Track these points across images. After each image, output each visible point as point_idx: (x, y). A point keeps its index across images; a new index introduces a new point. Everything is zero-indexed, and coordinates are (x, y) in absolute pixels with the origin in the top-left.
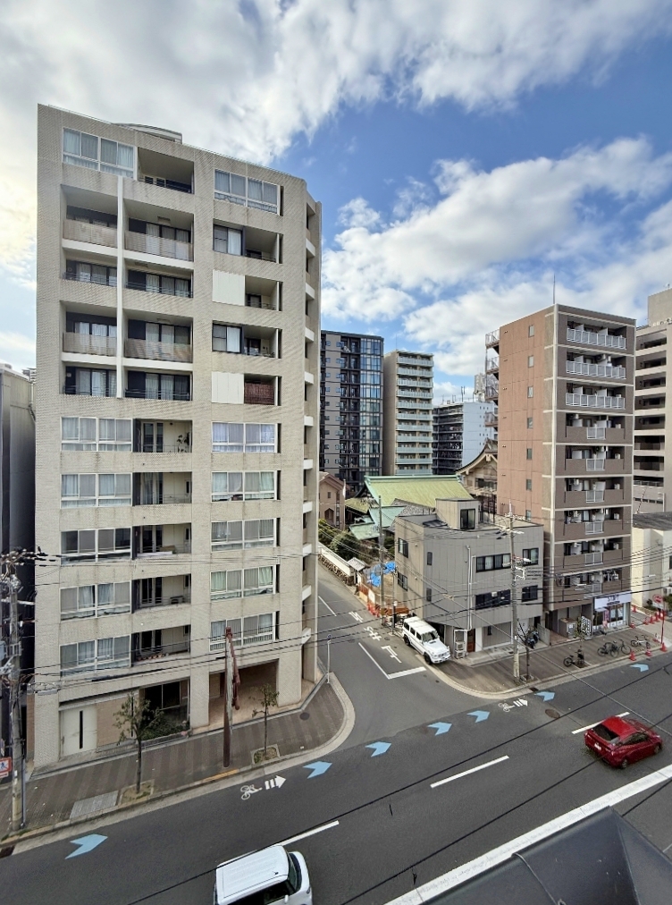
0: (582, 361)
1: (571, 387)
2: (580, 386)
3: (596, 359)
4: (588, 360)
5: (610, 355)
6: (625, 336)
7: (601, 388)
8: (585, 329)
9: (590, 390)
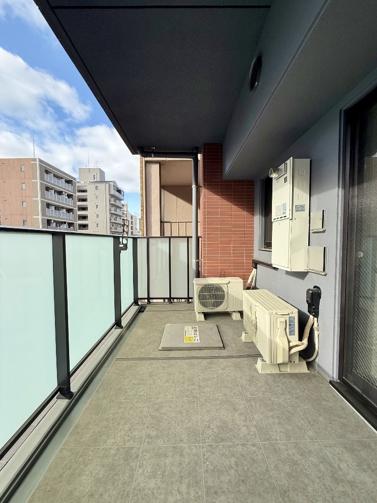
0: (53, 193)
1: (48, 205)
2: (53, 205)
3: (60, 193)
4: (56, 193)
5: (66, 192)
6: (72, 185)
7: (63, 208)
8: (54, 176)
9: (57, 208)
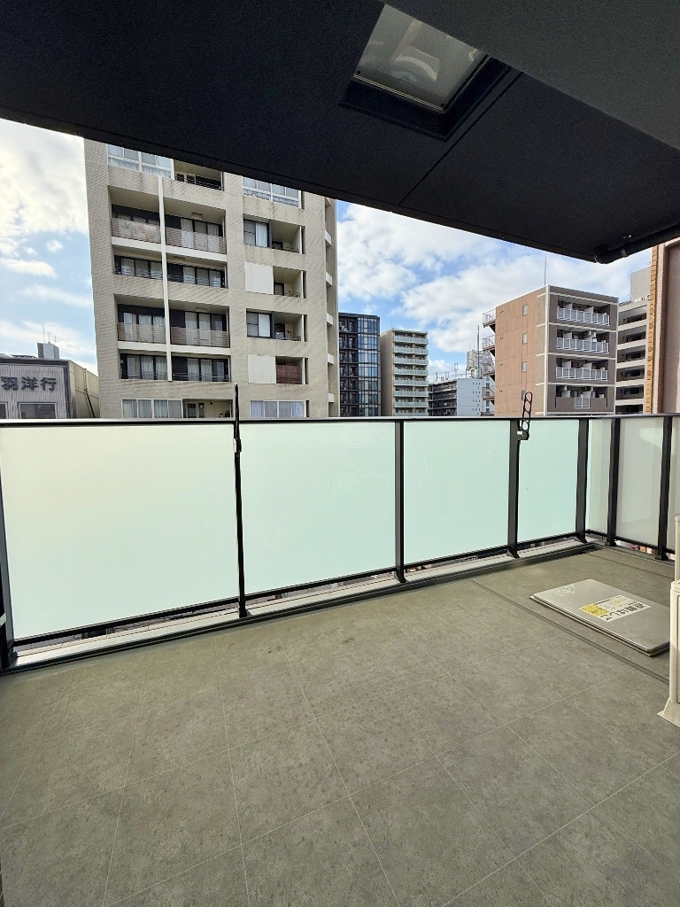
0: (570, 338)
1: (560, 362)
2: (569, 360)
3: (582, 335)
4: (575, 337)
5: (595, 331)
6: (608, 314)
7: (587, 362)
8: (574, 308)
9: (577, 364)
